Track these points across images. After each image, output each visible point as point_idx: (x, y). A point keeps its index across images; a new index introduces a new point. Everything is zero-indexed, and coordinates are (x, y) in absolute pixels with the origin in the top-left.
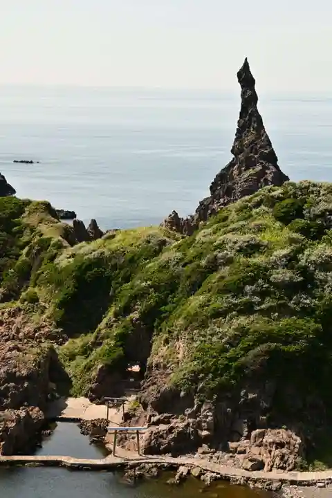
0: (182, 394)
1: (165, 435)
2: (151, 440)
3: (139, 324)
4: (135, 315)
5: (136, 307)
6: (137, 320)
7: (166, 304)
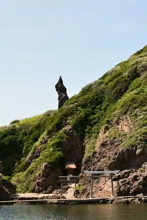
0: (138, 151)
1: (131, 183)
2: (120, 187)
3: (73, 132)
4: (67, 128)
5: (68, 121)
6: (70, 130)
7: (94, 114)
